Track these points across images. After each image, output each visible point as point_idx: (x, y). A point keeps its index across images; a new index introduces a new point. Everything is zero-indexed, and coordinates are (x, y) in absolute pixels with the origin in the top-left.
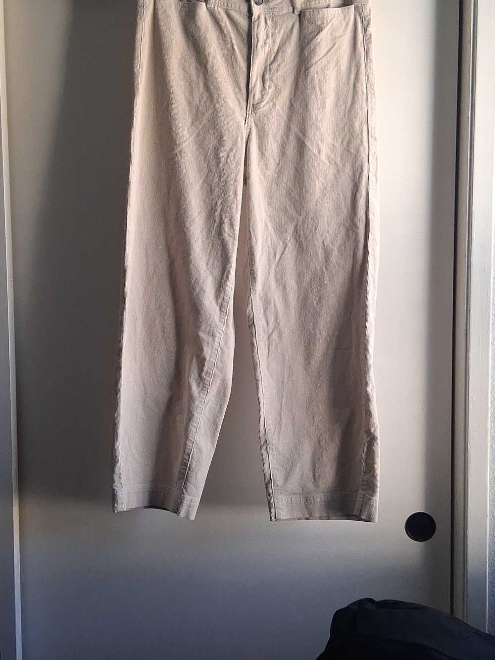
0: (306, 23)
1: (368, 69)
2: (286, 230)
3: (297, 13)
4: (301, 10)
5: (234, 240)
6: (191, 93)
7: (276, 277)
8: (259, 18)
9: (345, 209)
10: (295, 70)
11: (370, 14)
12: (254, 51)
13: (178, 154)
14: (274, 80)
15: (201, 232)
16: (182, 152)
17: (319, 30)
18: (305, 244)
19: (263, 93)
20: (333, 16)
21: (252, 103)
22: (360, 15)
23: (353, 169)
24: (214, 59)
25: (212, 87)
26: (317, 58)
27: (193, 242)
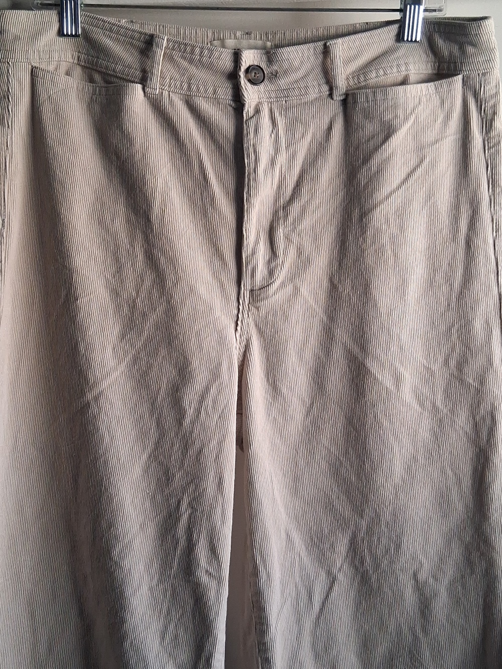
0: (358, 118)
1: (497, 208)
2: (332, 545)
3: (338, 97)
4: (346, 91)
5: (220, 582)
6: (119, 270)
7: (314, 646)
8: (257, 111)
9: (459, 504)
10: (338, 216)
11: (497, 94)
12: (249, 180)
13: (92, 403)
14: (295, 238)
15: (148, 567)
16: (102, 401)
17: (388, 132)
18: (374, 578)
19: (273, 264)
20: (417, 101)
21: (249, 288)
22: (476, 95)
23: (474, 418)
24: (164, 203)
25: (162, 260)
26: (385, 190)
27: (129, 592)
